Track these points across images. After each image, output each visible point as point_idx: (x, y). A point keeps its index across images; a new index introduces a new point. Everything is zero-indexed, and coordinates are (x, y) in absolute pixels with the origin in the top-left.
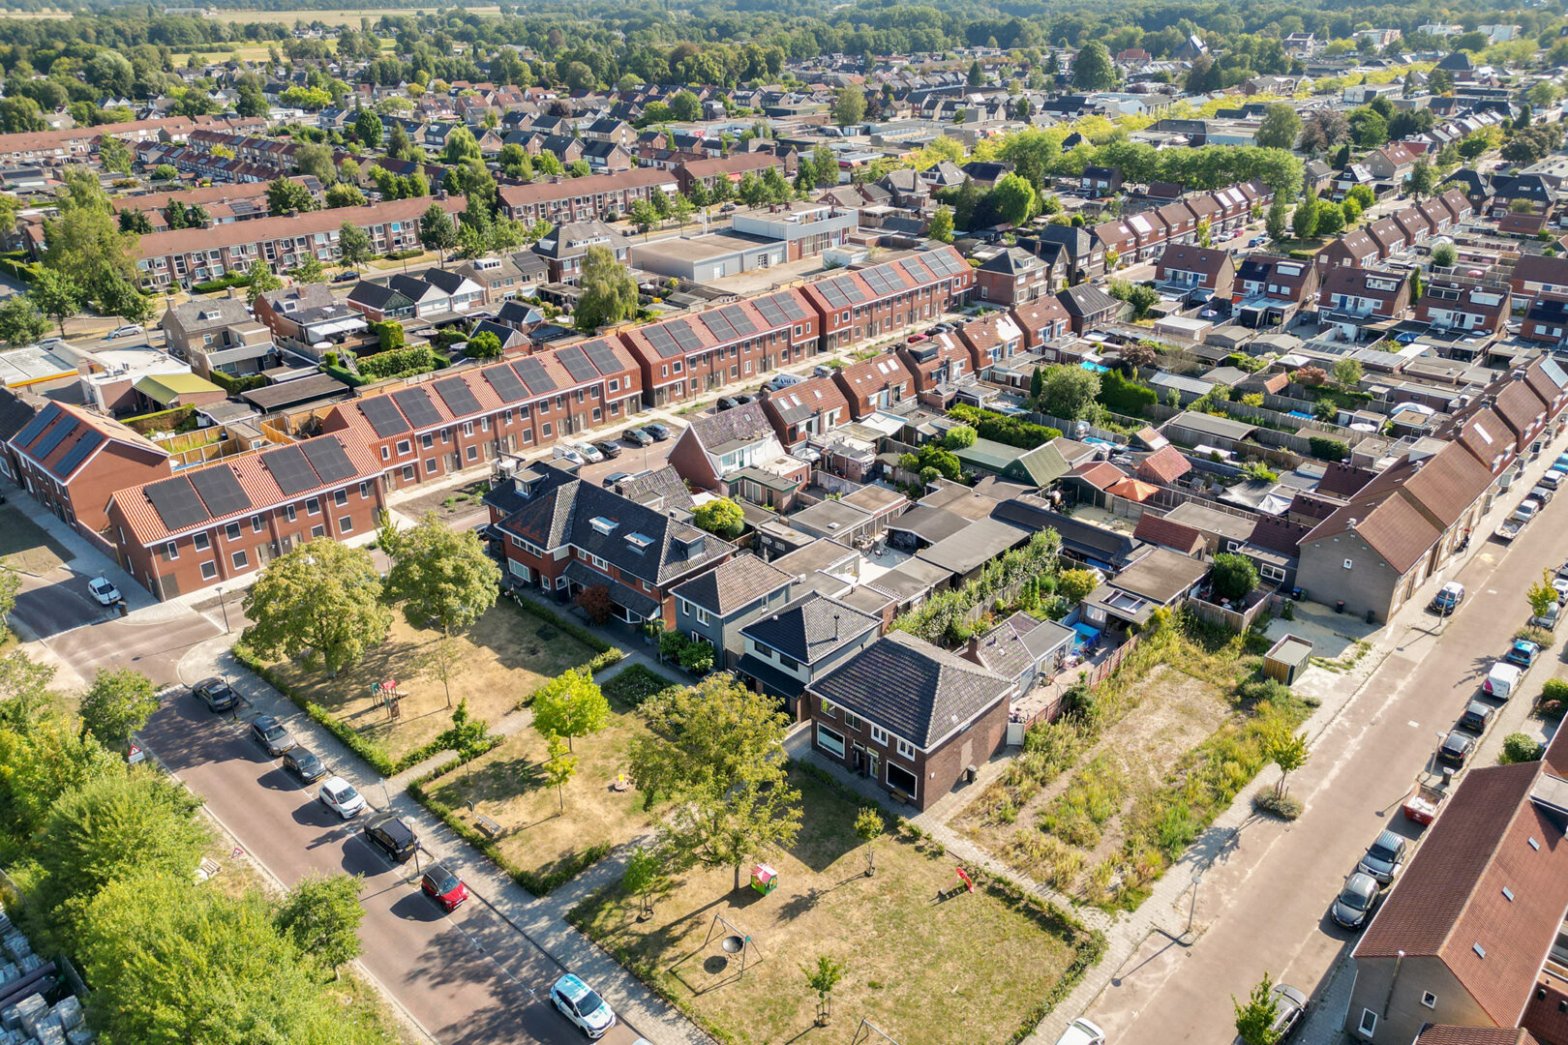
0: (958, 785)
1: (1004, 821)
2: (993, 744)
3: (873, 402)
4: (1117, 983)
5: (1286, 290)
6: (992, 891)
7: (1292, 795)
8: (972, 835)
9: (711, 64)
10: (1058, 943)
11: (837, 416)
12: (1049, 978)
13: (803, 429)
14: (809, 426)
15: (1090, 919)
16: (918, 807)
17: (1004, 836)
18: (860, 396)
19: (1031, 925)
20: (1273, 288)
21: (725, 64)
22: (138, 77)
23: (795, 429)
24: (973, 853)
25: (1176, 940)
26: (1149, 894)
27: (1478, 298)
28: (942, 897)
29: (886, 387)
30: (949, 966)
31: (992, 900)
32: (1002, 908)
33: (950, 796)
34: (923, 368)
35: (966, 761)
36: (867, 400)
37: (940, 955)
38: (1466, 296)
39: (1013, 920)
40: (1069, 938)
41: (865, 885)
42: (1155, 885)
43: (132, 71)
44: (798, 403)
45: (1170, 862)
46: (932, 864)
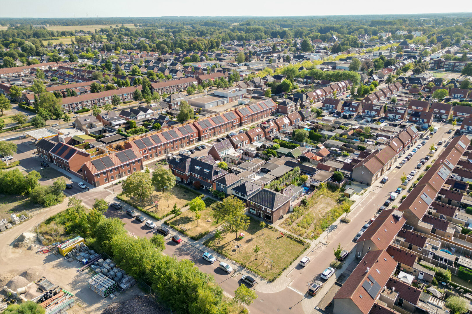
0: (280, 219)
1: (289, 225)
2: (287, 211)
3: (255, 139)
4: (313, 251)
5: (354, 109)
6: (288, 237)
7: (348, 218)
8: (283, 227)
9: (201, 45)
10: (301, 245)
11: (247, 142)
12: (299, 251)
13: (239, 145)
14: (240, 145)
15: (307, 241)
16: (272, 223)
17: (290, 227)
18: (252, 138)
19: (296, 243)
20: (351, 109)
21: (204, 45)
22: (37, 49)
23: (237, 145)
24: (283, 230)
25: (324, 244)
26: (319, 236)
27: (399, 111)
28: (278, 238)
29: (258, 135)
30: (280, 249)
31: (288, 238)
32: (290, 240)
33: (278, 221)
34: (266, 130)
35: (281, 214)
36: (254, 138)
37: (278, 248)
38: (396, 111)
39: (292, 242)
40: (303, 244)
41: (262, 237)
42: (320, 235)
43: (35, 48)
44: (238, 139)
45: (323, 231)
46: (275, 233)
